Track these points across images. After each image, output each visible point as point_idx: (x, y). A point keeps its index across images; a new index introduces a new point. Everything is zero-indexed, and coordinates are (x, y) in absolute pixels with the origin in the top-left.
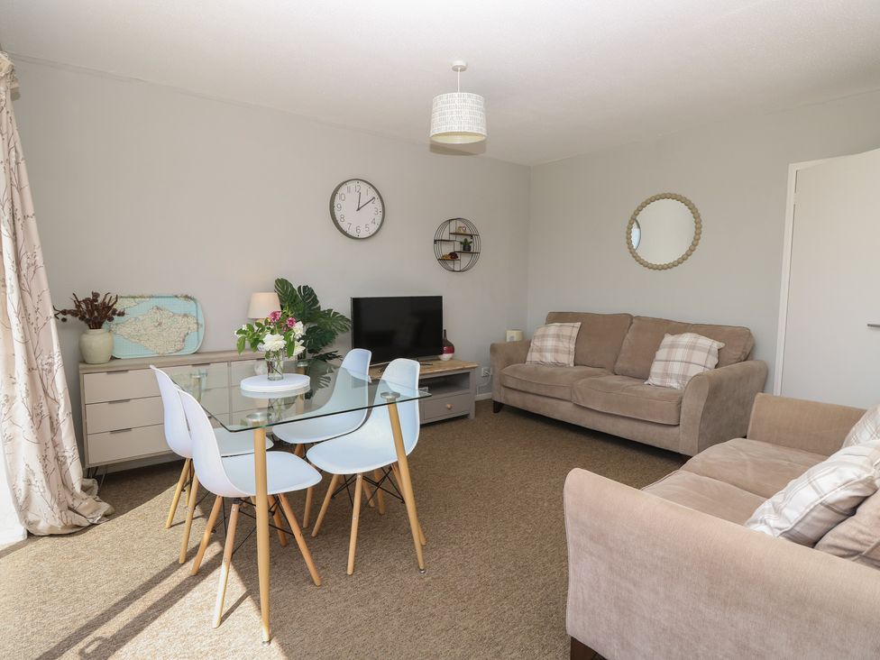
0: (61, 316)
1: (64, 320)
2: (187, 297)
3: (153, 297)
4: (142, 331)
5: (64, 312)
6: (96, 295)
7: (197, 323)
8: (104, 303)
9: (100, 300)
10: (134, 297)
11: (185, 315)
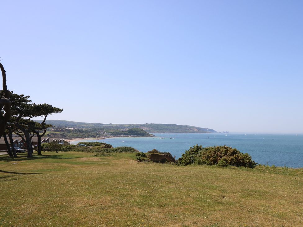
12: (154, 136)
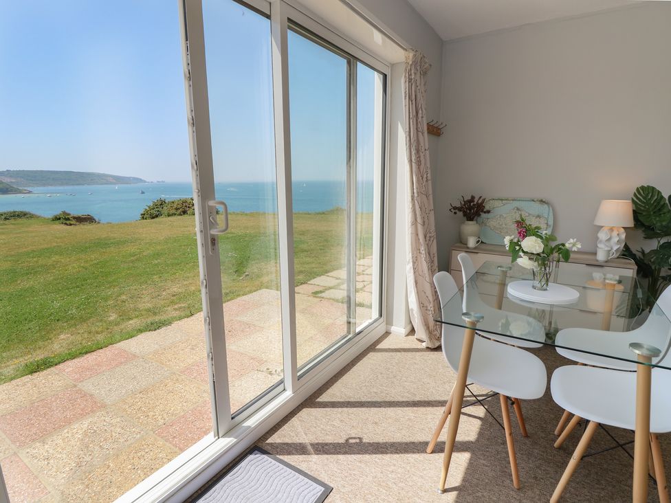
0: (454, 211)
1: (455, 213)
2: (542, 201)
3: (515, 200)
4: (504, 225)
5: (455, 208)
6: (473, 198)
7: (547, 224)
8: (477, 203)
9: (476, 200)
10: (502, 200)
11: (539, 216)
12: (30, 192)
